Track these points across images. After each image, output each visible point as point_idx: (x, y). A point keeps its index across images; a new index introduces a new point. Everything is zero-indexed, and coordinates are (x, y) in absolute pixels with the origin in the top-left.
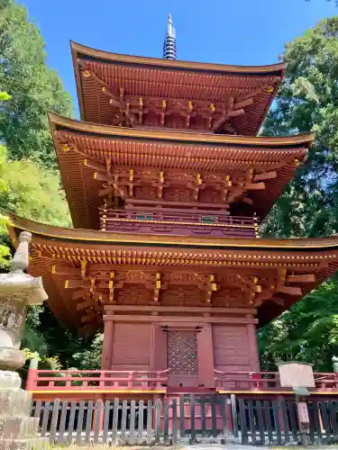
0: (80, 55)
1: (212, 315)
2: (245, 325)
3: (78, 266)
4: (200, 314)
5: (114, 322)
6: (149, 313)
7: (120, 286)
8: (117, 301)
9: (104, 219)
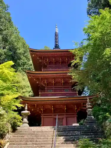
0: (31, 51)
1: (66, 115)
2: (74, 117)
3: (35, 105)
4: (63, 115)
5: (44, 118)
6: (51, 115)
7: (44, 109)
8: (44, 113)
9: (40, 93)
